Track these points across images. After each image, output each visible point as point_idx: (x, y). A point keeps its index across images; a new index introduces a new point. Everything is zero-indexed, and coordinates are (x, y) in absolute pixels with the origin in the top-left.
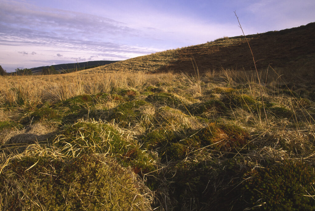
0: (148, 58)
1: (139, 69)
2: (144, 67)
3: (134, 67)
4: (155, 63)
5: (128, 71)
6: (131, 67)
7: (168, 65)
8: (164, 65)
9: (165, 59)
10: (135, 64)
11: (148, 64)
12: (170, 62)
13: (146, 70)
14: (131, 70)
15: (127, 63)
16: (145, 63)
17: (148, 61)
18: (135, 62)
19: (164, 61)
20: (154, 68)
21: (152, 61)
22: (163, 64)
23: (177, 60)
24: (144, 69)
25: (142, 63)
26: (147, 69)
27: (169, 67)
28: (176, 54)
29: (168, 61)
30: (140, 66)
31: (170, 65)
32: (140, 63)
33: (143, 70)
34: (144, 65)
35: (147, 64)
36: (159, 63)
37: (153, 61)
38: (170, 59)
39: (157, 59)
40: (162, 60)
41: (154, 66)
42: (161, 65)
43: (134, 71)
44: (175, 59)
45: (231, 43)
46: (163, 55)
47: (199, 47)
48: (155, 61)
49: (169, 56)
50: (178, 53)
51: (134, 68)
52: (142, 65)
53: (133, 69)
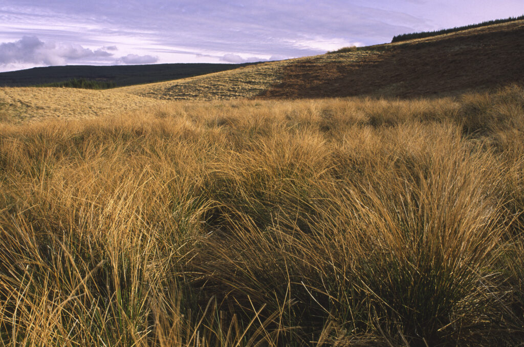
0: (238, 78)
1: (229, 94)
2: (236, 92)
3: (219, 91)
4: (250, 86)
5: (214, 98)
6: (215, 91)
7: (270, 89)
8: (265, 90)
9: (265, 79)
10: (221, 87)
11: (240, 87)
12: (271, 85)
13: (239, 96)
14: (217, 96)
15: (206, 86)
16: (236, 85)
17: (240, 82)
18: (219, 83)
19: (264, 83)
20: (251, 93)
21: (245, 83)
22: (263, 88)
23: (281, 82)
24: (237, 94)
25: (231, 85)
26: (241, 94)
27: (271, 92)
28: (280, 73)
29: (269, 83)
30: (230, 90)
31: (273, 89)
32: (227, 85)
33: (235, 96)
34: (234, 88)
35: (238, 88)
36: (256, 86)
37: (247, 83)
38: (272, 80)
39: (253, 80)
40: (260, 82)
41: (250, 90)
42: (260, 89)
43: (223, 97)
44: (278, 81)
45: (353, 58)
46: (261, 74)
47: (312, 63)
48: (250, 82)
49: (270, 76)
50: (282, 71)
51: (221, 93)
52: (232, 88)
53: (219, 94)
